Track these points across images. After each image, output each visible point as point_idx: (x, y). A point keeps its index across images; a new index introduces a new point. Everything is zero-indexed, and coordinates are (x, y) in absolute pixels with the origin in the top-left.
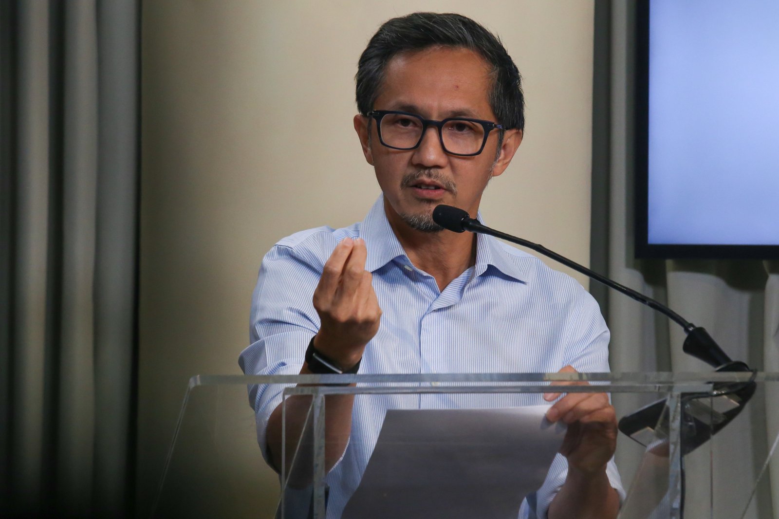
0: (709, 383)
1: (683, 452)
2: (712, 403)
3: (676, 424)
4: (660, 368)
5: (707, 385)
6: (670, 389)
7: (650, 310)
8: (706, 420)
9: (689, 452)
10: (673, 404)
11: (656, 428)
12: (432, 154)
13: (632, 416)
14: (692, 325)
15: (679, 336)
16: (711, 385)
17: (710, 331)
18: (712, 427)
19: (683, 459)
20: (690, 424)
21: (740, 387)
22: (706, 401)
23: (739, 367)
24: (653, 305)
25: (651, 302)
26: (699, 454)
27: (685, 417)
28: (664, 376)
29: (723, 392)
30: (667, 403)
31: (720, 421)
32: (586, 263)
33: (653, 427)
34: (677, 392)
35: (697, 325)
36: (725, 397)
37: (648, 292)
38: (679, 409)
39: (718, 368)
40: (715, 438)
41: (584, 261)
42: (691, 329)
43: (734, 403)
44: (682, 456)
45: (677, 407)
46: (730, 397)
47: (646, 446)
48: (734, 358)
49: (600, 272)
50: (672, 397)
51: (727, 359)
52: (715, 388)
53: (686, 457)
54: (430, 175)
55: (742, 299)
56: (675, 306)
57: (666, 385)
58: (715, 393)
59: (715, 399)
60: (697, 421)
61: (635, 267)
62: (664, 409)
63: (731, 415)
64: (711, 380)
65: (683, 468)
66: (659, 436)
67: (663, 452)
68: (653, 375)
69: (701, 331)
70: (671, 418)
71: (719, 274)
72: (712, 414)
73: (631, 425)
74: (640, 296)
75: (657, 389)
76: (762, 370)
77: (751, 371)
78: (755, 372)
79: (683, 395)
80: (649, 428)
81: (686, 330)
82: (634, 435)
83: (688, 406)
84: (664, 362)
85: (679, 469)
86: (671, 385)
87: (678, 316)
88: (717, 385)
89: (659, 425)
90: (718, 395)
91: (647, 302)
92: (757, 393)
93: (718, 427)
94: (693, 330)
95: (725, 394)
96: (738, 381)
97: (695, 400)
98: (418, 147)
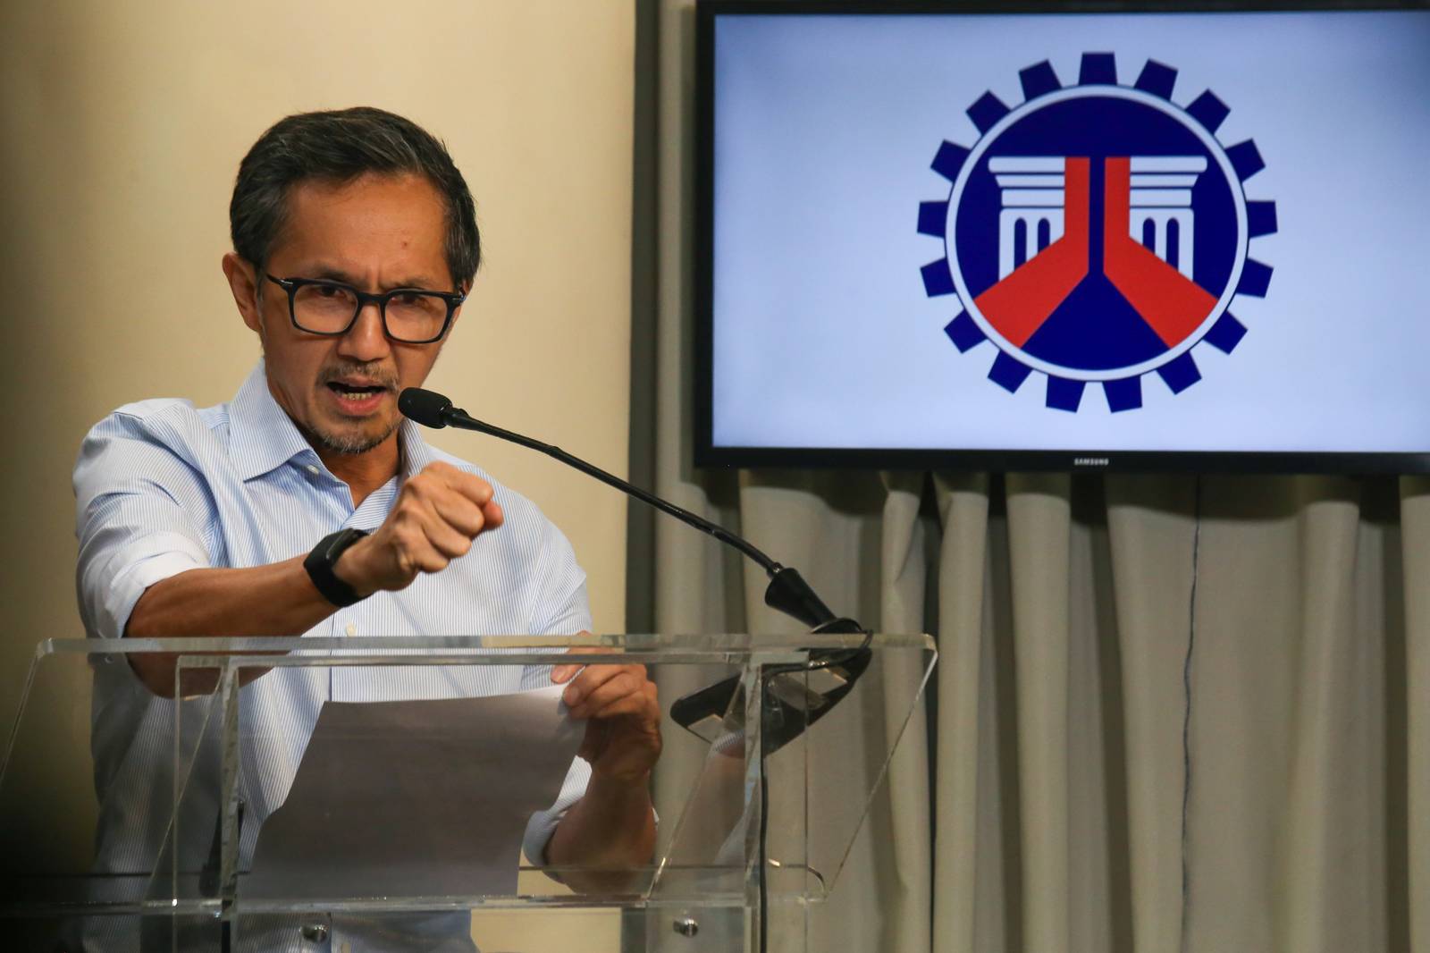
0: (803, 650)
1: (765, 751)
2: (807, 679)
3: (754, 710)
4: (730, 629)
5: (801, 653)
6: (747, 659)
7: (717, 541)
8: (799, 704)
9: (773, 751)
10: (751, 681)
11: (726, 716)
12: (370, 340)
13: (691, 698)
14: (778, 565)
15: (758, 580)
16: (807, 653)
17: (804, 573)
18: (807, 714)
19: (764, 760)
20: (776, 709)
21: (848, 656)
22: (798, 677)
23: (847, 626)
24: (722, 536)
25: (719, 531)
26: (788, 754)
27: (767, 699)
28: (738, 639)
29: (824, 663)
30: (742, 679)
31: (819, 706)
32: (622, 474)
33: (721, 714)
34: (756, 664)
35: (786, 566)
36: (826, 670)
37: (714, 517)
38: (759, 689)
39: (816, 629)
40: (811, 730)
41: (621, 472)
42: (777, 571)
43: (839, 680)
44: (763, 756)
45: (756, 684)
46: (834, 671)
47: (710, 743)
48: (839, 613)
49: (643, 486)
50: (748, 670)
51: (829, 615)
52: (811, 658)
53: (769, 758)
54: (366, 373)
55: (848, 528)
56: (752, 537)
57: (741, 653)
58: (811, 664)
59: (812, 674)
60: (784, 705)
61: (694, 480)
62: (738, 689)
63: (835, 696)
64: (806, 646)
65: (765, 774)
66: (730, 728)
67: (737, 751)
68: (721, 638)
69: (791, 573)
70: (748, 702)
71: (818, 491)
72: (808, 695)
73: (687, 712)
74: (702, 523)
75: (727, 658)
76: (880, 631)
77: (865, 632)
78: (870, 634)
79: (765, 667)
80: (715, 716)
81: (770, 572)
82: (693, 727)
83: (772, 683)
84: (736, 619)
85: (759, 775)
86: (747, 653)
87: (758, 551)
88: (815, 654)
89: (730, 711)
90: (815, 668)
91: (713, 532)
92: (873, 665)
93: (816, 715)
94: (780, 573)
95: (826, 666)
96: (845, 647)
97: (783, 675)
98: (350, 330)
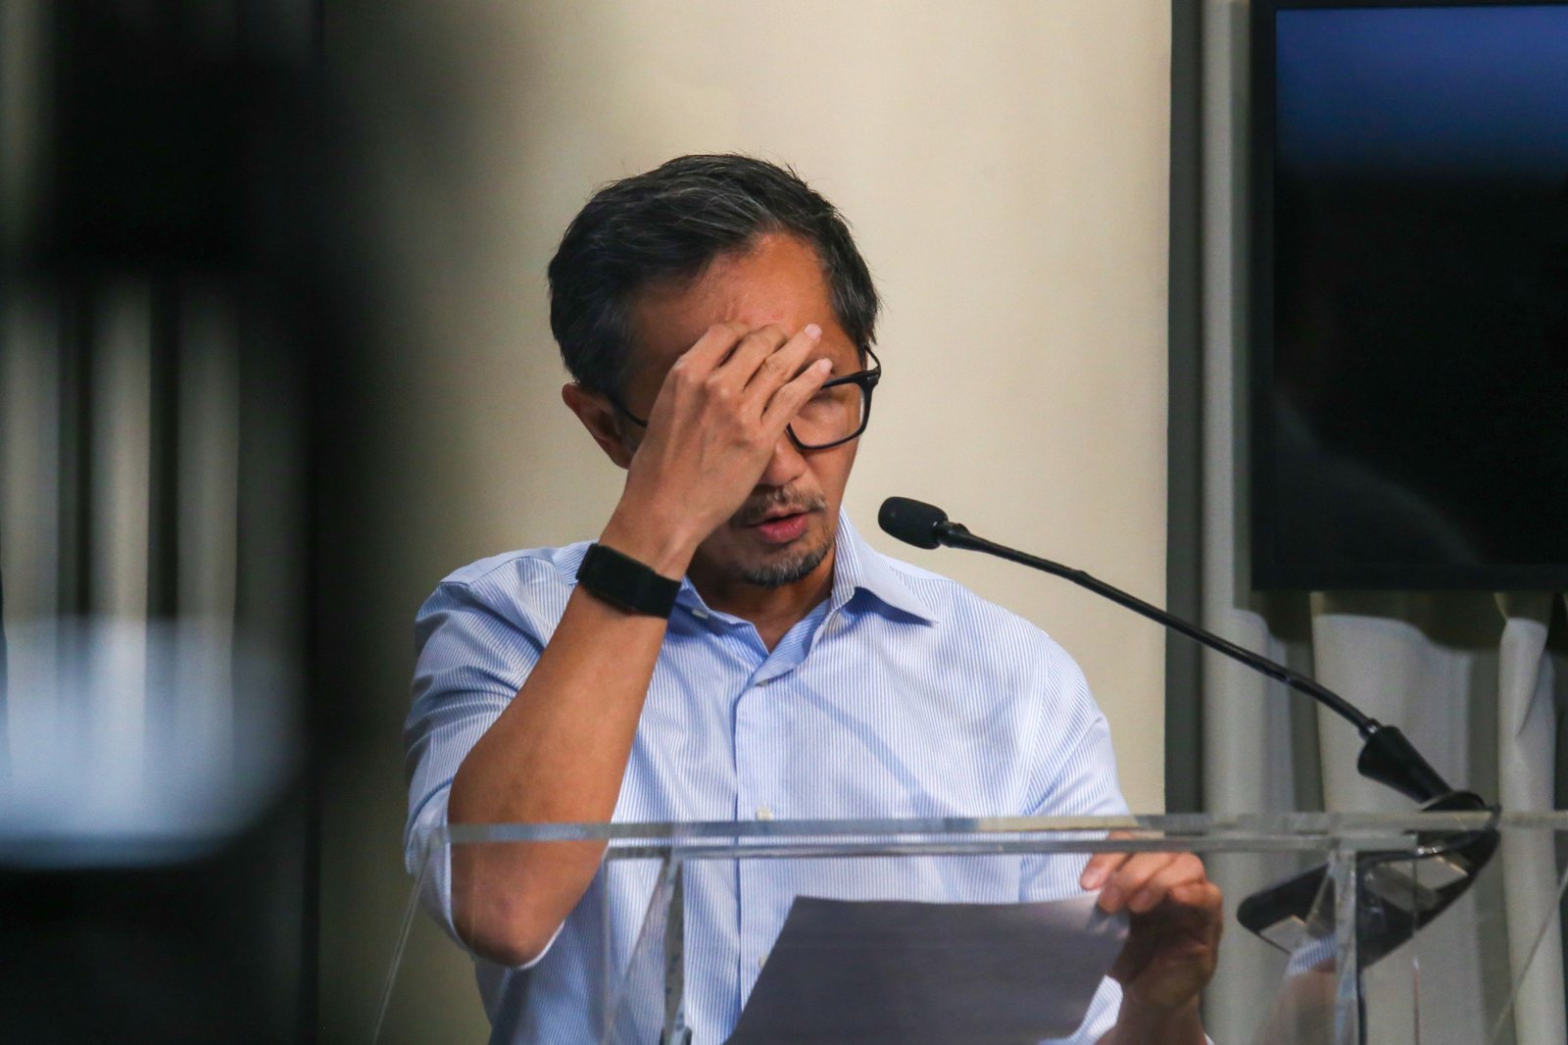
0: (1409, 832)
1: (1362, 963)
2: (1415, 871)
3: (1347, 907)
5: (1405, 837)
6: (1335, 844)
8: (1404, 902)
9: (1372, 962)
10: (1341, 874)
11: (1310, 918)
13: (1264, 895)
14: (1373, 722)
15: (1343, 743)
16: (1413, 838)
17: (1404, 732)
18: (1416, 916)
19: (1361, 977)
20: (1375, 910)
21: (1468, 841)
22: (1403, 868)
23: (1466, 801)
24: (1299, 685)
25: (1295, 678)
26: (1390, 972)
27: (1364, 896)
28: (1315, 819)
29: (1435, 850)
30: (1330, 872)
31: (1430, 905)
32: (1158, 601)
33: (1303, 917)
34: (1348, 852)
35: (1384, 723)
36: (1440, 859)
37: (1276, 653)
38: (1353, 883)
39: (1427, 804)
40: (1423, 936)
41: (1156, 596)
42: (1372, 730)
43: (1457, 871)
44: (1359, 971)
45: (1348, 875)
46: (1449, 860)
47: (1288, 953)
48: (1455, 784)
50: (1338, 858)
51: (1442, 787)
52: (1421, 843)
53: (1367, 972)
55: (1452, 666)
56: (1329, 679)
57: (1328, 837)
58: (1421, 851)
59: (1422, 864)
60: (1388, 907)
61: (1252, 606)
62: (1325, 883)
63: (1450, 893)
64: (1411, 826)
65: (1362, 993)
66: (1315, 933)
67: (1329, 967)
69: (1391, 732)
70: (1338, 899)
72: (1416, 890)
74: (1273, 669)
75: (1310, 844)
77: (1490, 809)
78: (1495, 811)
79: (1361, 856)
80: (1295, 919)
81: (1364, 731)
82: (1267, 932)
83: (1370, 876)
84: (1310, 792)
85: (1354, 996)
86: (1336, 837)
87: (1348, 705)
88: (1426, 837)
89: (1315, 910)
90: (1426, 856)
91: (1288, 679)
92: (1502, 852)
93: (1426, 917)
94: (1376, 733)
95: (1440, 854)
96: (1464, 828)
97: (1383, 865)
